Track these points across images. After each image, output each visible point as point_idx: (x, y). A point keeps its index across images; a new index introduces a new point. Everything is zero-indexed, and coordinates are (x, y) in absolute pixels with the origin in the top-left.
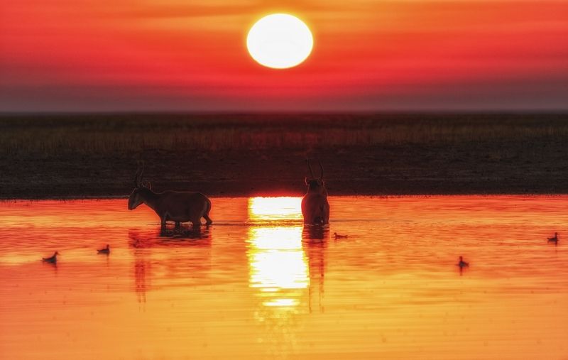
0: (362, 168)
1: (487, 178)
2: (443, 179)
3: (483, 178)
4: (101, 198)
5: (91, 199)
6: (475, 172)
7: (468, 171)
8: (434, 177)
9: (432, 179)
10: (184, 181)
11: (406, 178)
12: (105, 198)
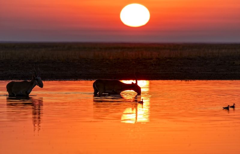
0: (178, 68)
1: (233, 72)
2: (214, 73)
3: (231, 72)
4: (61, 80)
5: (56, 80)
6: (228, 70)
7: (225, 69)
8: (210, 72)
9: (209, 73)
10: (98, 73)
11: (197, 72)
12: (62, 80)
